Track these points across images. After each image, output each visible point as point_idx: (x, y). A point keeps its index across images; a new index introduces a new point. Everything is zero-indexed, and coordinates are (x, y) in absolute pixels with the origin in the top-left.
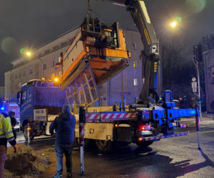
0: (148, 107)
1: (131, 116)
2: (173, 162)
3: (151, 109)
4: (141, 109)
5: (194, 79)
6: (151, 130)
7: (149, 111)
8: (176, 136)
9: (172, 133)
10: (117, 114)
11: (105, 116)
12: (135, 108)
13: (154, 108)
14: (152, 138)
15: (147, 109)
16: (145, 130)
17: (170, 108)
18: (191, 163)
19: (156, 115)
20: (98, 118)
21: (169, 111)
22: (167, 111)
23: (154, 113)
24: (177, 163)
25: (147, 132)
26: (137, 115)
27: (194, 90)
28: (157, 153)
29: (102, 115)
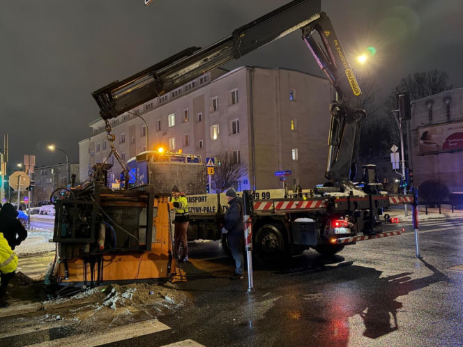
0: (342, 191)
1: (318, 205)
2: (384, 275)
3: (346, 194)
4: (332, 194)
5: (395, 148)
6: (348, 227)
7: (344, 197)
8: (386, 235)
9: (380, 232)
10: (297, 202)
11: (280, 205)
12: (322, 193)
13: (351, 192)
14: (350, 239)
15: (341, 194)
16: (339, 226)
17: (375, 193)
18: (413, 277)
19: (355, 203)
20: (271, 208)
21: (374, 198)
22: (370, 197)
23: (352, 200)
24: (390, 277)
25: (343, 230)
26: (326, 203)
27: (396, 166)
28: (354, 264)
29: (276, 204)
